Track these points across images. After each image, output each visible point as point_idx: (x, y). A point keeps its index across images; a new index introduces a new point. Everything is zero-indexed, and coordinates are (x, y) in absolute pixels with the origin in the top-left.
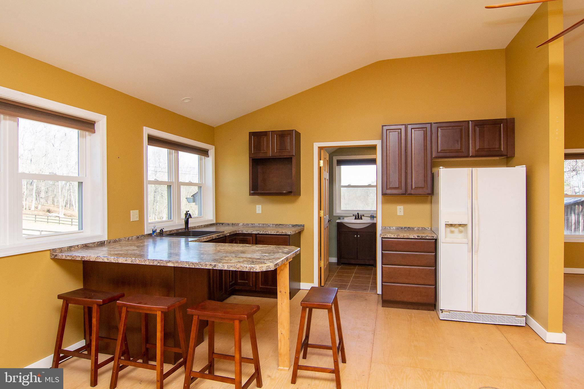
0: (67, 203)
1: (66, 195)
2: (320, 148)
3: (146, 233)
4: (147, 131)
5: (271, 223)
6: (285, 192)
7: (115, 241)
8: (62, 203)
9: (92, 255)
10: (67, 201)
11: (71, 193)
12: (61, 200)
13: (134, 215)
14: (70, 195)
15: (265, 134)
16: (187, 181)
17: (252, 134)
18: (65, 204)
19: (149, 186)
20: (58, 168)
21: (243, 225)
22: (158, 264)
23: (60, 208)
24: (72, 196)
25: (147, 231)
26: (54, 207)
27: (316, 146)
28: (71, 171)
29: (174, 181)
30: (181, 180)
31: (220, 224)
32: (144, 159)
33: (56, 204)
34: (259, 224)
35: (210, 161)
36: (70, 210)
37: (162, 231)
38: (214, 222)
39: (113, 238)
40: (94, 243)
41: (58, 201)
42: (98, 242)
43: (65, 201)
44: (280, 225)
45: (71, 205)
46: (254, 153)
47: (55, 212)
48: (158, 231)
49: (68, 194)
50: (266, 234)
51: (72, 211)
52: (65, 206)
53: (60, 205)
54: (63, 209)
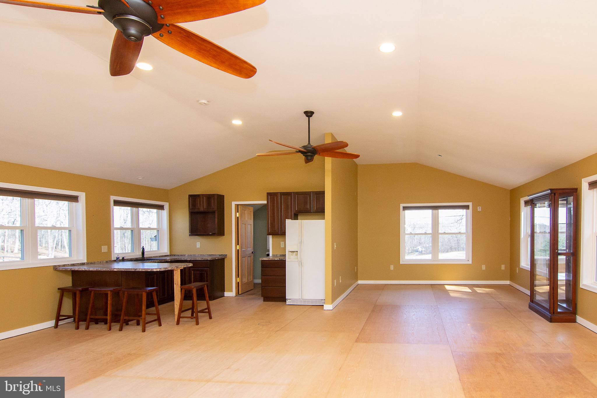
0: (57, 244)
1: (57, 235)
2: (237, 206)
3: (113, 259)
4: (113, 198)
5: (206, 254)
6: (210, 234)
7: (91, 263)
8: (51, 244)
9: (76, 268)
10: (58, 242)
11: (62, 233)
12: (50, 241)
13: (104, 249)
14: (61, 236)
15: (198, 196)
16: (147, 227)
17: (190, 196)
18: (55, 245)
19: (115, 231)
20: (46, 205)
21: (188, 255)
22: (110, 270)
23: (50, 249)
24: (64, 236)
25: (114, 258)
26: (42, 249)
27: (234, 204)
28: (62, 208)
29: (135, 227)
30: (141, 226)
31: (173, 255)
32: (111, 216)
33: (44, 245)
34: (198, 255)
35: (165, 213)
36: (62, 252)
37: (123, 258)
38: (169, 254)
39: (90, 261)
40: (78, 263)
41: (47, 242)
42: (81, 263)
43: (55, 241)
44: (212, 255)
45: (63, 247)
46: (192, 208)
47: (43, 255)
48: (121, 258)
49: (59, 234)
50: (196, 260)
51: (64, 253)
52: (56, 248)
53: (50, 247)
54: (54, 250)
